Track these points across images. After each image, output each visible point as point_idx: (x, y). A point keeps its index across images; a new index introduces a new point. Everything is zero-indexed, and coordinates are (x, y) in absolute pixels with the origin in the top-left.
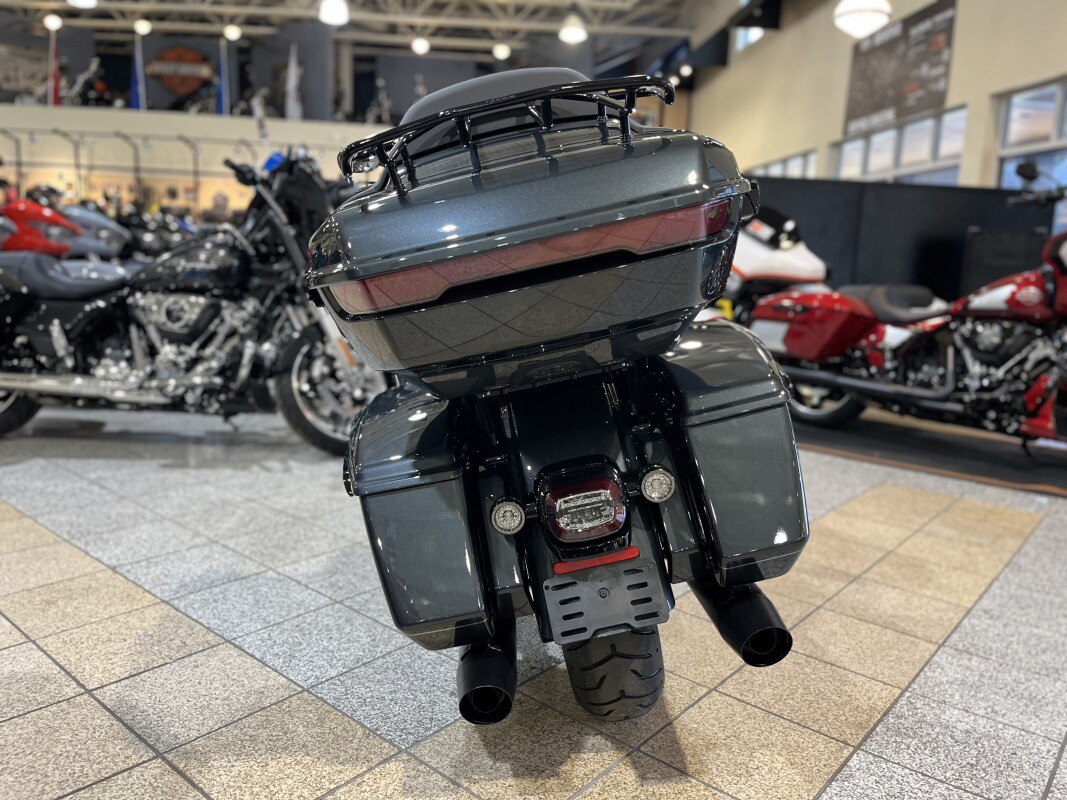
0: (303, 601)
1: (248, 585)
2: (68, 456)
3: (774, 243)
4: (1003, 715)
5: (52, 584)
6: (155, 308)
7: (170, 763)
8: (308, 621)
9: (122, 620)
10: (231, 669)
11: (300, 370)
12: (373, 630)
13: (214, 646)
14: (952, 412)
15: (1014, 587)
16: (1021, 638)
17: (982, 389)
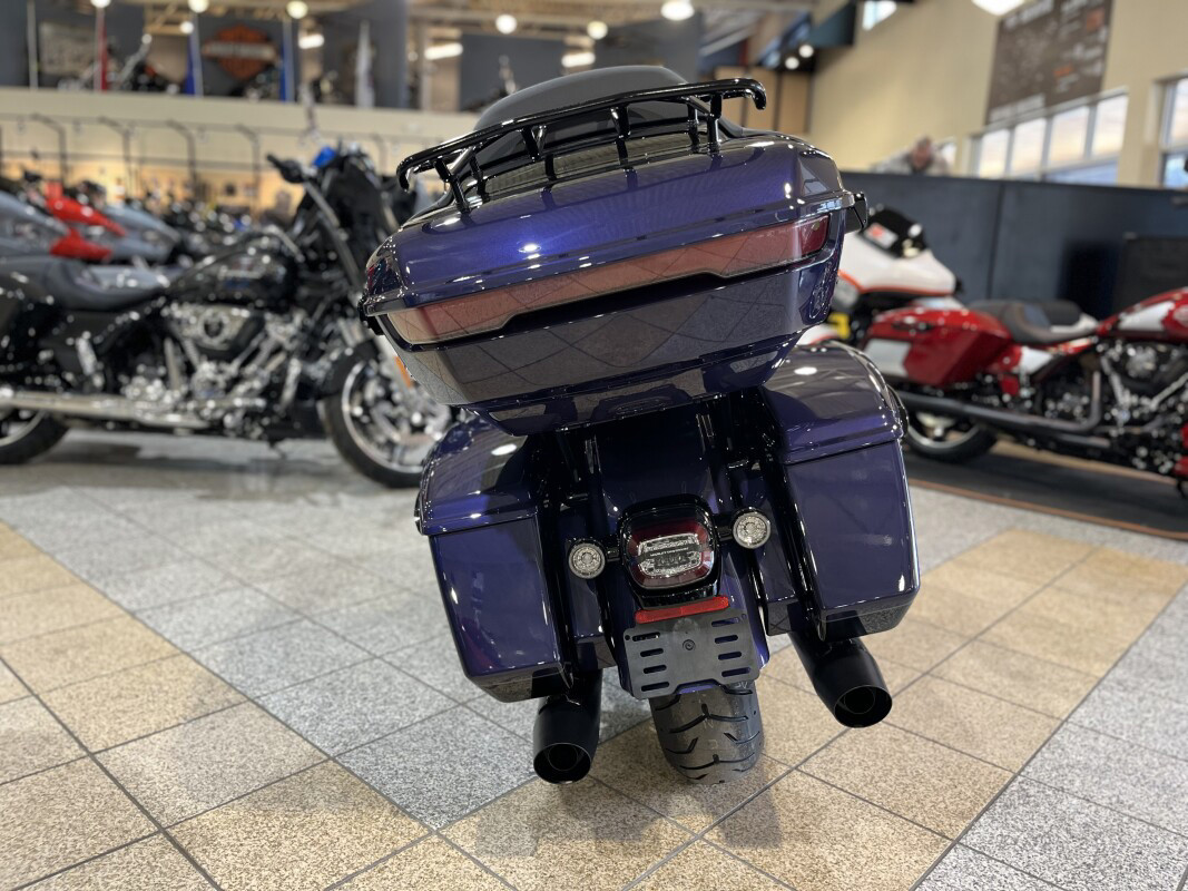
0: (338, 655)
1: (280, 636)
2: (96, 484)
3: (896, 251)
4: (1130, 807)
5: (64, 630)
6: (193, 320)
7: (172, 840)
8: (342, 678)
9: (136, 673)
10: (251, 732)
11: (352, 392)
12: (414, 690)
13: (234, 705)
14: (1096, 448)
15: (1154, 653)
16: (1158, 715)
17: (1132, 422)
